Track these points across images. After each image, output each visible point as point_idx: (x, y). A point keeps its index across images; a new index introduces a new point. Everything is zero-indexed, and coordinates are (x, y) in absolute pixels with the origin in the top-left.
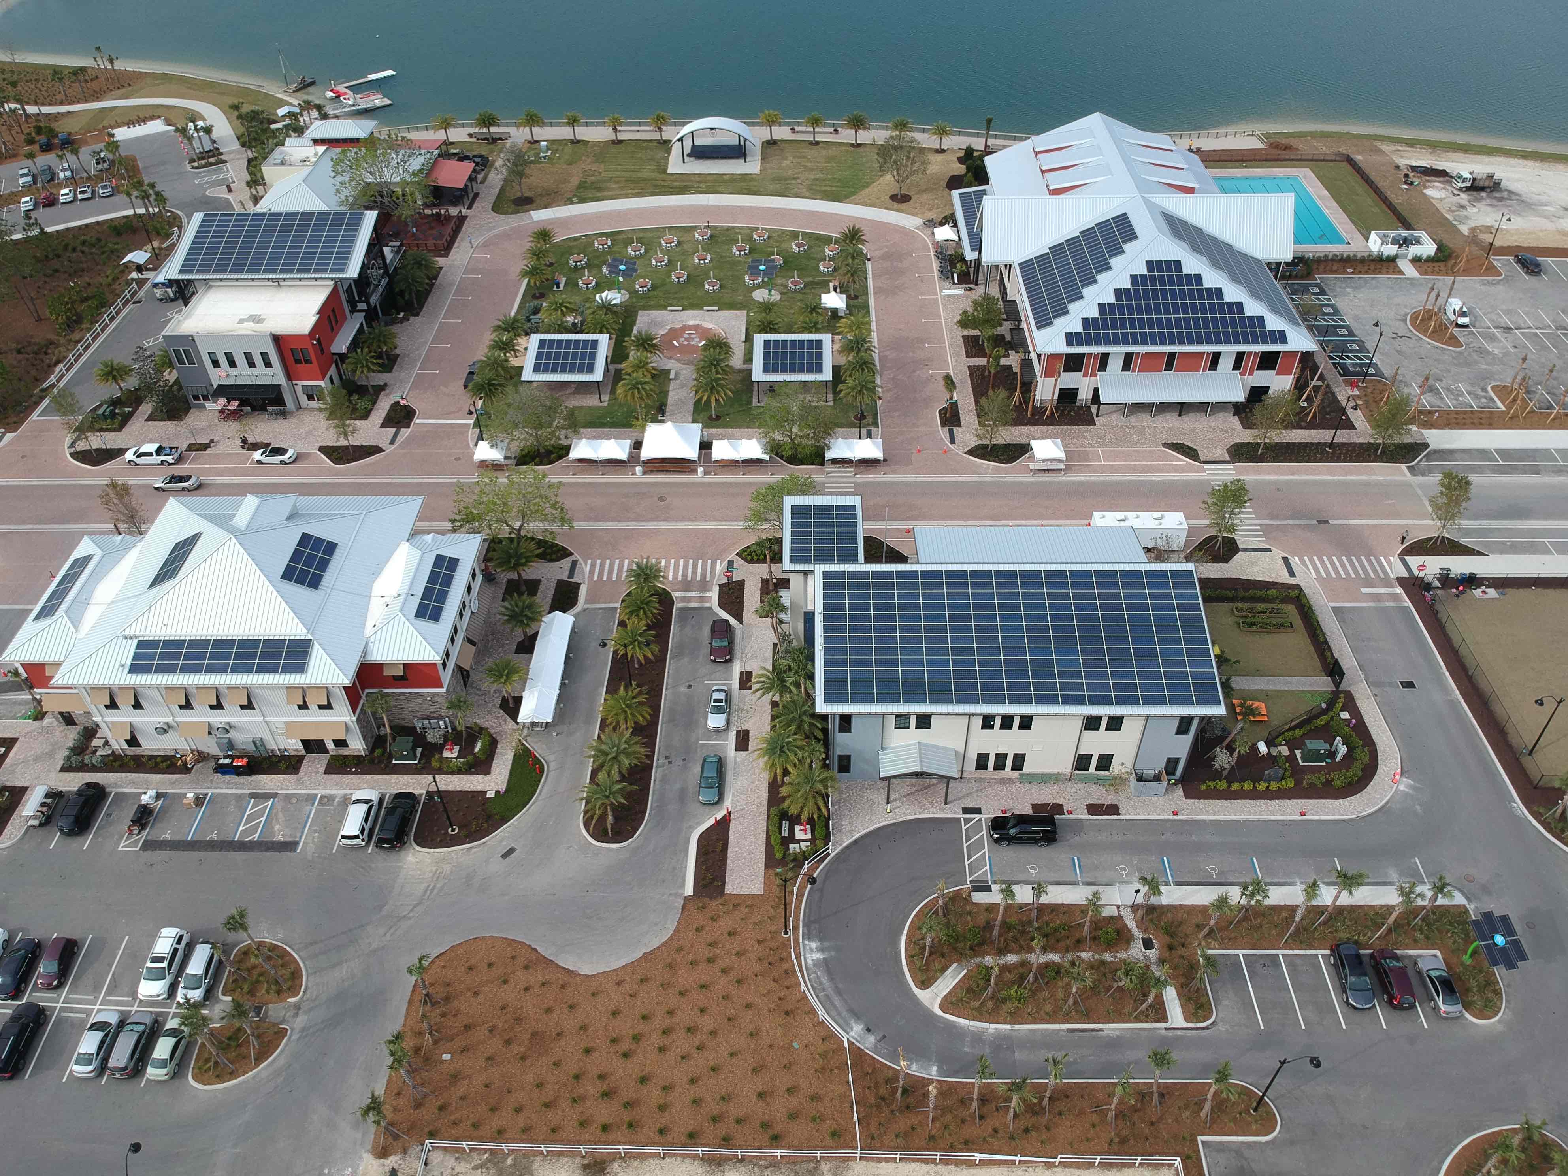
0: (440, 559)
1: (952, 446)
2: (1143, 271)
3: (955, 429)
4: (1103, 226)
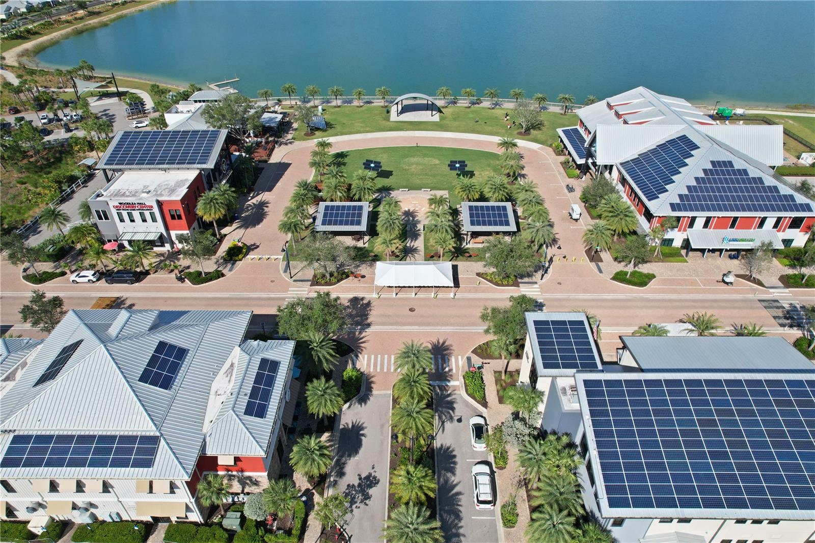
0: (264, 361)
1: (601, 274)
2: (709, 166)
3: (600, 263)
4: (672, 142)
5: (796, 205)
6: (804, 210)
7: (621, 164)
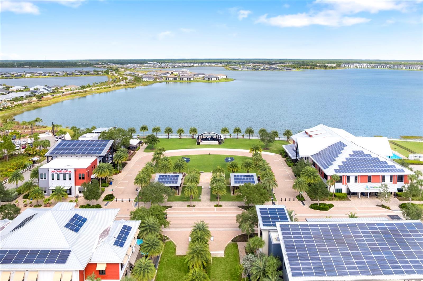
0: (125, 227)
1: (304, 206)
2: (352, 153)
3: (304, 202)
4: (335, 145)
5: (396, 169)
6: (401, 172)
7: (312, 156)
